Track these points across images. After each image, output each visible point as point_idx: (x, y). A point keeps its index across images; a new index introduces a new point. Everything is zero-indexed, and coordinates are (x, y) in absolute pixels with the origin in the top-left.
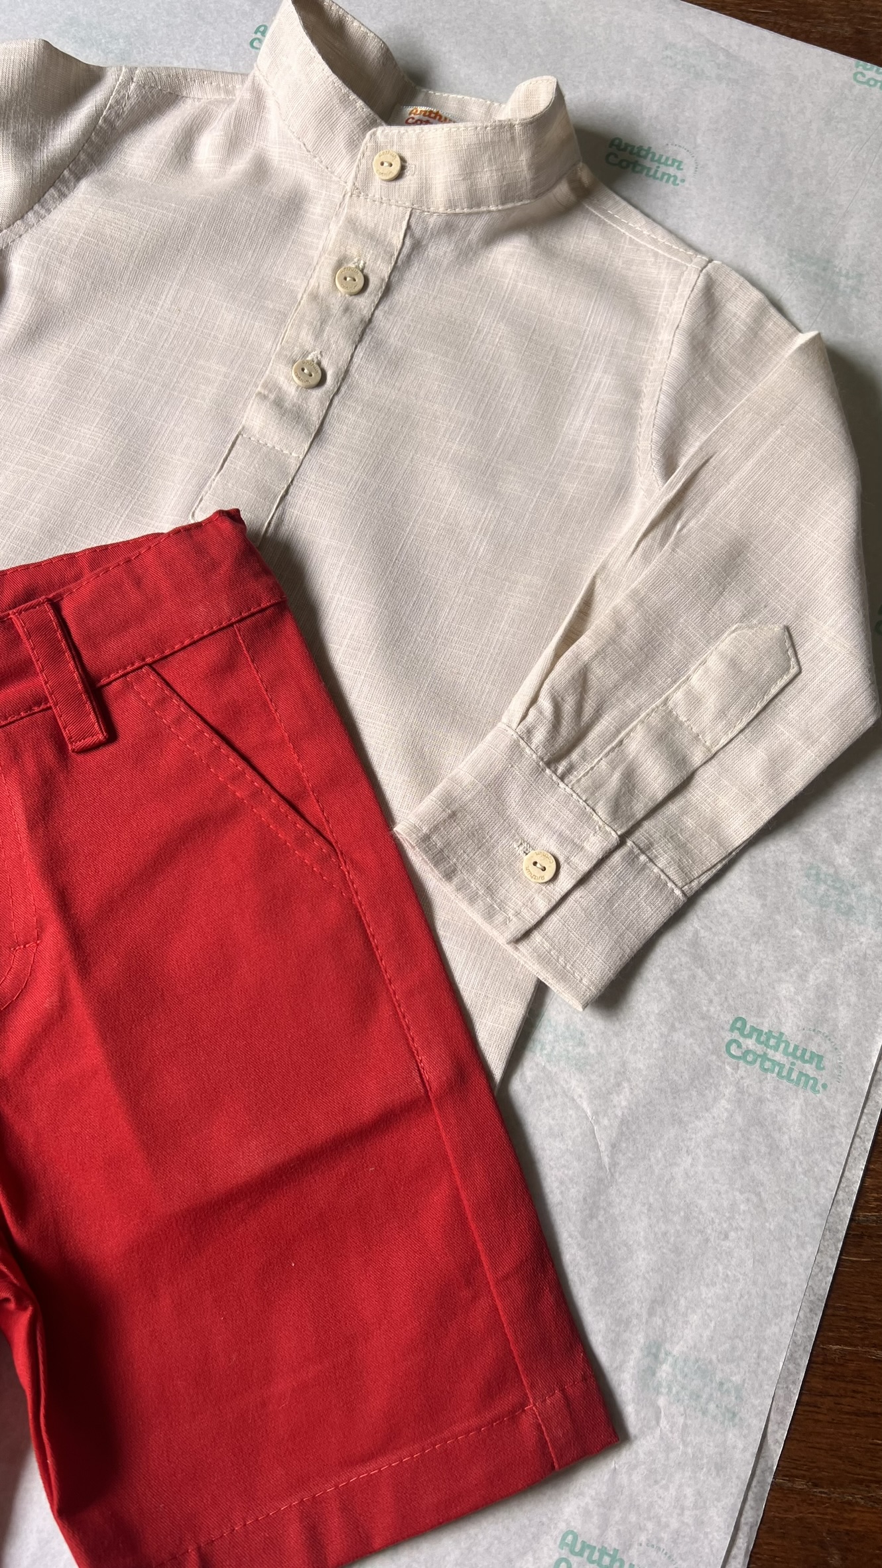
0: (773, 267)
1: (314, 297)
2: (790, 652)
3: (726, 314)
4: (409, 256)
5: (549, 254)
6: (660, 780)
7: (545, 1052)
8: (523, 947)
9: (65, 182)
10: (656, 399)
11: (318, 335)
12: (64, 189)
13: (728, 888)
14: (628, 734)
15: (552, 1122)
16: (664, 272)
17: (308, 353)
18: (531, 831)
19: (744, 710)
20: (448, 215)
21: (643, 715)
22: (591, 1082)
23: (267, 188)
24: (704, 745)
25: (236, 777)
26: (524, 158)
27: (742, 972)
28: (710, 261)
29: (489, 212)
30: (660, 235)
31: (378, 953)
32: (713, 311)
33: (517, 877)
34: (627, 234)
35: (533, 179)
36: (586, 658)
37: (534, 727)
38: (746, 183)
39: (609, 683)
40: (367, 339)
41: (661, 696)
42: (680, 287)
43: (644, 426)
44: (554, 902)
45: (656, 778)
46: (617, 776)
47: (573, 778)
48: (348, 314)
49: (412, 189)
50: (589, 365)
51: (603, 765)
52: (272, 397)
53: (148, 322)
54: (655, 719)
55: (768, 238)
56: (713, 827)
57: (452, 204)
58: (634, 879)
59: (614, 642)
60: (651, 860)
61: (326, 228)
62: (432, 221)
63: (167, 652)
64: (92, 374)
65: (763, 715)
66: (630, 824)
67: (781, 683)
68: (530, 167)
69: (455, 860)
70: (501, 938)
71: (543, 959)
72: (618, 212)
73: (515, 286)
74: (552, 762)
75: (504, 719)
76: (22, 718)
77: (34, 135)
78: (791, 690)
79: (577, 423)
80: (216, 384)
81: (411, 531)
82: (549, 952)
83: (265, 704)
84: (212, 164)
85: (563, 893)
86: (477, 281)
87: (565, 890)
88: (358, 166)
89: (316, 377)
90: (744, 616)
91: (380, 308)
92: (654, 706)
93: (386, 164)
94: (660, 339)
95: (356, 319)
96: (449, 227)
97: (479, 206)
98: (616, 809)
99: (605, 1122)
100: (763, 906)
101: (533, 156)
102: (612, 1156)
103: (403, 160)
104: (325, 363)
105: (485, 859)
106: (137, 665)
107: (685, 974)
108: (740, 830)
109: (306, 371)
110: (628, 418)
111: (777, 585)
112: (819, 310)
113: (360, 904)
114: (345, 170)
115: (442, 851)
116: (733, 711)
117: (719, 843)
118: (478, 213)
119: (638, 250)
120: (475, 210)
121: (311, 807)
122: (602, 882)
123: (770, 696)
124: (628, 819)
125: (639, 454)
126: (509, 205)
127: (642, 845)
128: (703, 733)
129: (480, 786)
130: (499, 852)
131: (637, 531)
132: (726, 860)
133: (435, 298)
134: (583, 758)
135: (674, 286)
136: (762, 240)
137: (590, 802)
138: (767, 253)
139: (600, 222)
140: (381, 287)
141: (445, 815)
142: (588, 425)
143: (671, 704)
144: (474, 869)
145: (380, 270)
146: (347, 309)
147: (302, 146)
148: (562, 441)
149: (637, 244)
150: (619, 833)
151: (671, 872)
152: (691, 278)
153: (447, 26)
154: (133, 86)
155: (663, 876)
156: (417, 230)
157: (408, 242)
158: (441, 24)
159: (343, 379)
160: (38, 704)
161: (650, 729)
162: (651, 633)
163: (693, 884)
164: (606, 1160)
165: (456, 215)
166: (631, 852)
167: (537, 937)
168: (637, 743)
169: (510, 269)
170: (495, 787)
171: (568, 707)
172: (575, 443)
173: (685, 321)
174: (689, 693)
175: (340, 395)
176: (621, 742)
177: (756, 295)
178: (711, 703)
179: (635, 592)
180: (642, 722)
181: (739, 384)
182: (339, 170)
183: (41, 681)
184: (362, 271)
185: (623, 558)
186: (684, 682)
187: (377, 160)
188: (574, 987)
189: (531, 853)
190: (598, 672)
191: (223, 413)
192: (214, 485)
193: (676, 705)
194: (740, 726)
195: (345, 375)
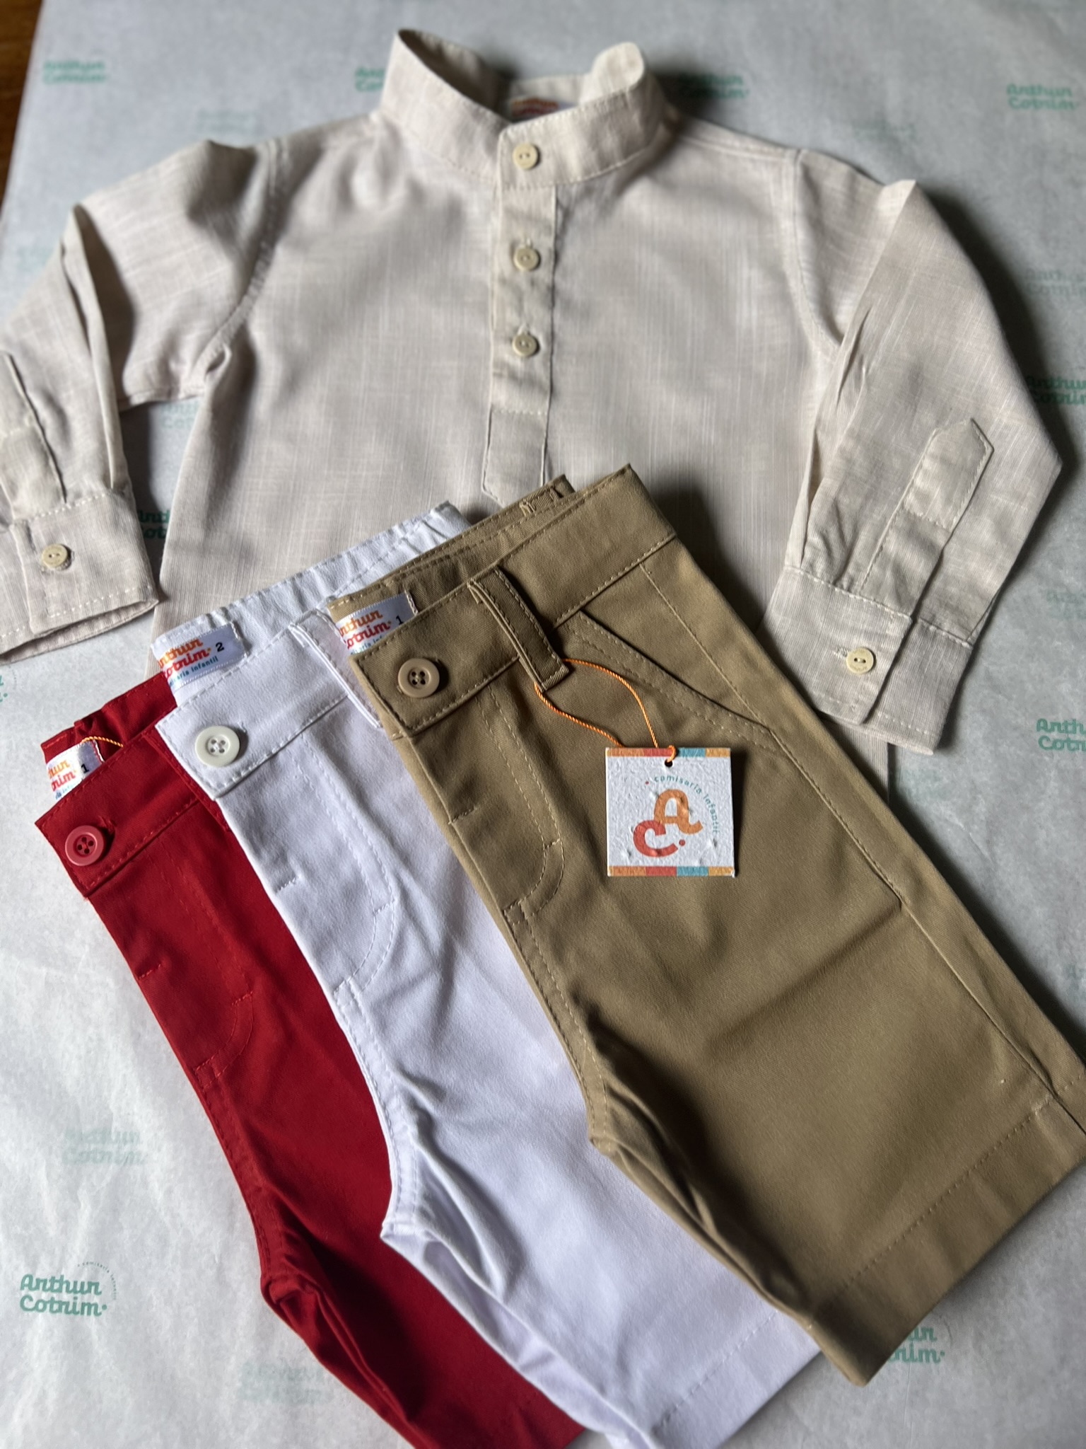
0: (844, 140)
1: (503, 281)
2: (981, 438)
4: (564, 225)
5: (670, 187)
6: (922, 564)
8: (873, 724)
9: (265, 252)
10: (800, 276)
11: (520, 310)
12: (267, 258)
14: (884, 540)
16: (764, 172)
17: (517, 329)
18: (842, 638)
19: (964, 492)
20: (585, 181)
21: (889, 522)
22: (954, 804)
23: (428, 205)
24: (942, 528)
26: (635, 118)
27: (1029, 687)
28: (799, 152)
29: (616, 168)
30: (749, 143)
32: (816, 193)
33: (847, 674)
34: (721, 150)
35: (645, 131)
36: (833, 493)
37: (814, 560)
39: (856, 506)
40: (558, 302)
41: (897, 503)
42: (783, 180)
43: (799, 300)
44: (882, 683)
45: (917, 566)
46: (889, 574)
47: (857, 587)
48: (536, 287)
49: (552, 170)
50: (735, 266)
51: (875, 569)
52: (505, 373)
53: (377, 345)
54: (900, 522)
56: (973, 588)
57: (587, 171)
58: (932, 646)
59: (849, 474)
60: (938, 628)
61: (489, 222)
62: (574, 190)
64: (352, 401)
65: (978, 492)
66: (914, 606)
67: (983, 463)
68: (641, 122)
70: (852, 723)
71: (890, 727)
73: (653, 222)
74: (836, 581)
75: (787, 562)
77: (228, 222)
78: (992, 466)
79: (745, 315)
80: (454, 378)
82: (892, 722)
84: (374, 199)
85: (885, 674)
86: (622, 227)
87: (887, 671)
88: (501, 165)
89: (532, 346)
90: (938, 421)
91: (556, 274)
92: (895, 512)
93: (524, 157)
94: (783, 227)
95: (543, 288)
96: (588, 190)
97: (607, 165)
98: (900, 598)
99: (976, 827)
100: (1027, 633)
101: (642, 113)
102: (990, 849)
103: (537, 148)
104: (534, 332)
105: (816, 671)
107: (991, 702)
108: (992, 582)
109: (523, 344)
110: (784, 298)
111: (954, 390)
114: (491, 172)
116: (956, 495)
117: (981, 596)
118: (608, 173)
119: (737, 160)
122: (911, 656)
123: (979, 475)
124: (911, 603)
125: (804, 323)
126: (631, 158)
127: (928, 619)
128: (939, 519)
129: (791, 619)
130: (824, 662)
131: (835, 384)
132: (990, 608)
133: (595, 251)
134: (859, 568)
135: (778, 181)
137: (878, 600)
139: (698, 148)
140: (551, 256)
142: (754, 313)
143: (907, 506)
145: (546, 244)
146: (533, 283)
147: (448, 161)
148: (740, 333)
149: (734, 156)
150: (910, 614)
151: (956, 631)
152: (790, 171)
154: (285, 154)
155: (950, 637)
156: (564, 202)
157: (560, 214)
159: (553, 341)
161: (899, 530)
162: (874, 458)
163: (974, 635)
164: (986, 854)
165: (592, 179)
166: (923, 626)
167: (879, 714)
168: (893, 545)
169: (645, 209)
171: (833, 536)
172: (751, 330)
173: (799, 207)
174: (918, 493)
175: (555, 354)
176: (881, 548)
177: (843, 168)
178: (937, 493)
179: (851, 432)
180: (891, 527)
181: (855, 244)
182: (484, 172)
184: (531, 248)
185: (831, 408)
186: (911, 486)
187: (515, 155)
188: (920, 739)
189: (849, 654)
190: (845, 502)
191: (470, 398)
192: (489, 459)
193: (911, 506)
194: (964, 505)
195: (552, 337)
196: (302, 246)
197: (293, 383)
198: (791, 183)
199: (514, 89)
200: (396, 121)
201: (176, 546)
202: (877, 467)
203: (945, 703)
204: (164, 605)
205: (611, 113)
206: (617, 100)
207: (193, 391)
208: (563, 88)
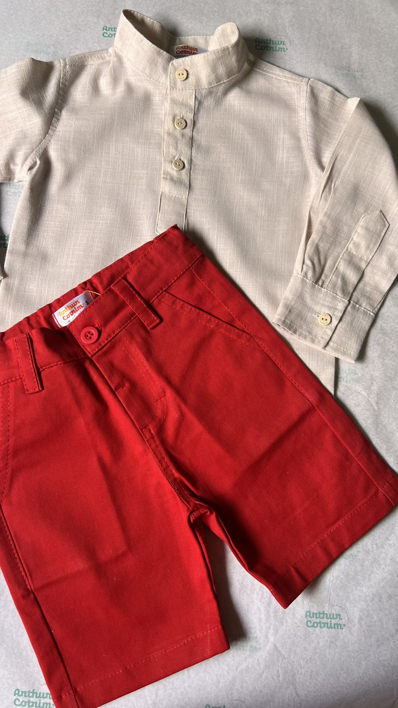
0: (330, 75)
1: (169, 134)
2: (384, 219)
3: (320, 99)
4: (198, 108)
5: (249, 93)
6: (354, 277)
7: (345, 380)
8: (328, 348)
9: (57, 114)
10: (307, 139)
11: (176, 148)
12: (58, 117)
13: (387, 307)
15: (355, 402)
16: (293, 88)
17: (175, 157)
18: (317, 308)
19: (375, 244)
20: (209, 88)
21: (341, 256)
22: (363, 385)
23: (135, 95)
24: (364, 260)
25: (209, 321)
26: (234, 59)
28: (309, 80)
29: (224, 83)
30: (287, 74)
31: (279, 366)
32: (316, 100)
33: (317, 325)
34: (274, 76)
35: (238, 66)
36: (316, 242)
37: (307, 272)
38: (310, 44)
39: (326, 248)
40: (194, 145)
41: (345, 248)
42: (301, 93)
43: (306, 150)
44: (333, 330)
45: (352, 277)
46: (339, 280)
47: (325, 285)
48: (184, 137)
49: (193, 82)
50: (277, 132)
51: (334, 277)
52: (169, 177)
53: (109, 161)
54: (346, 256)
55: (325, 64)
56: (376, 288)
57: (210, 83)
58: (357, 314)
59: (324, 233)
60: (360, 306)
61: (163, 105)
62: (204, 92)
63: (170, 284)
64: (96, 187)
65: (382, 244)
66: (350, 295)
67: (384, 231)
68: (236, 62)
69: (295, 326)
70: (319, 348)
71: (336, 350)
72: (268, 69)
73: (240, 109)
74: (317, 282)
75: (295, 272)
76: (129, 323)
77: (39, 98)
78: (388, 233)
79: (281, 156)
80: (145, 179)
81: (236, 213)
82: (337, 347)
83: (210, 292)
84: (109, 91)
85: (335, 326)
86: (226, 111)
87: (336, 325)
88: (170, 78)
89: (182, 165)
90: (365, 211)
91: (194, 131)
92: (344, 252)
93: (181, 74)
94: (300, 115)
95: (188, 138)
96: (210, 92)
97: (220, 82)
98: (344, 291)
99: (372, 396)
101: (237, 57)
102: (378, 406)
103: (187, 71)
104: (182, 159)
105: (305, 323)
106: (160, 292)
107: (382, 340)
108: (385, 286)
109: (177, 164)
110: (299, 148)
111: (373, 197)
112: (352, 87)
113: (267, 351)
114: (165, 81)
115: (290, 324)
116: (371, 245)
117: (380, 293)
118: (220, 84)
119: (280, 82)
120: (219, 83)
121: (238, 324)
122: (347, 318)
123: (382, 237)
124: (349, 293)
125: (307, 161)
126: (231, 78)
127: (356, 301)
128: (363, 256)
129: (296, 298)
130: (309, 319)
131: (319, 191)
132: (384, 298)
133: (212, 122)
134: (326, 277)
135: (299, 93)
136: (323, 65)
137: (334, 292)
138: (327, 70)
139: (263, 74)
140: (192, 123)
141: (288, 312)
142: (285, 155)
143: (349, 249)
144: (302, 327)
145: (190, 117)
146: (183, 135)
147: (145, 74)
148: (278, 164)
149: (279, 79)
150: (348, 299)
151: (368, 308)
152: (305, 89)
153: (177, 8)
154: (68, 66)
155: (365, 310)
156: (199, 97)
157: (197, 103)
158: (174, 8)
159: (191, 163)
160: (132, 316)
161: (345, 260)
162: (335, 226)
163: (376, 309)
164: (376, 408)
165: (212, 87)
166: (353, 305)
167: (331, 344)
168: (342, 267)
169: (236, 103)
170: (300, 297)
171: (316, 261)
172: (283, 163)
173: (308, 106)
174: (354, 243)
175: (192, 170)
176: (337, 268)
177: (329, 89)
178: (363, 244)
179: (326, 213)
180: (342, 258)
181: (333, 125)
182: (162, 81)
183: (130, 308)
184: (183, 118)
185: (317, 202)
186: (352, 240)
187: (177, 73)
188: (349, 356)
189: (320, 316)
190: (322, 246)
191: (152, 189)
192: (159, 218)
193: (351, 249)
194: (375, 250)
195: (191, 161)
196: (74, 111)
197: (68, 177)
198: (305, 94)
199: (178, 41)
200: (120, 53)
201: (12, 252)
202: (337, 231)
203: (361, 340)
204: (6, 279)
205: (222, 56)
206: (225, 50)
207: (21, 179)
208: (200, 42)
